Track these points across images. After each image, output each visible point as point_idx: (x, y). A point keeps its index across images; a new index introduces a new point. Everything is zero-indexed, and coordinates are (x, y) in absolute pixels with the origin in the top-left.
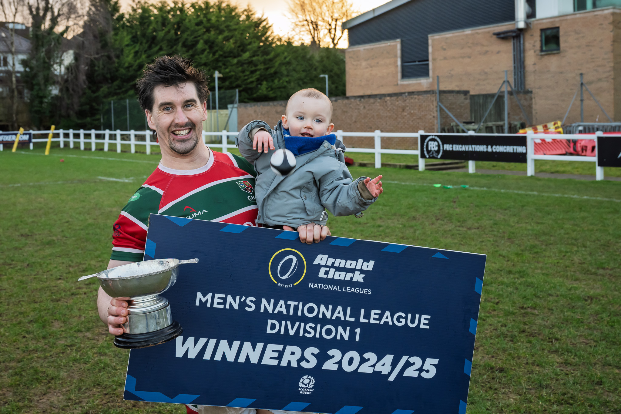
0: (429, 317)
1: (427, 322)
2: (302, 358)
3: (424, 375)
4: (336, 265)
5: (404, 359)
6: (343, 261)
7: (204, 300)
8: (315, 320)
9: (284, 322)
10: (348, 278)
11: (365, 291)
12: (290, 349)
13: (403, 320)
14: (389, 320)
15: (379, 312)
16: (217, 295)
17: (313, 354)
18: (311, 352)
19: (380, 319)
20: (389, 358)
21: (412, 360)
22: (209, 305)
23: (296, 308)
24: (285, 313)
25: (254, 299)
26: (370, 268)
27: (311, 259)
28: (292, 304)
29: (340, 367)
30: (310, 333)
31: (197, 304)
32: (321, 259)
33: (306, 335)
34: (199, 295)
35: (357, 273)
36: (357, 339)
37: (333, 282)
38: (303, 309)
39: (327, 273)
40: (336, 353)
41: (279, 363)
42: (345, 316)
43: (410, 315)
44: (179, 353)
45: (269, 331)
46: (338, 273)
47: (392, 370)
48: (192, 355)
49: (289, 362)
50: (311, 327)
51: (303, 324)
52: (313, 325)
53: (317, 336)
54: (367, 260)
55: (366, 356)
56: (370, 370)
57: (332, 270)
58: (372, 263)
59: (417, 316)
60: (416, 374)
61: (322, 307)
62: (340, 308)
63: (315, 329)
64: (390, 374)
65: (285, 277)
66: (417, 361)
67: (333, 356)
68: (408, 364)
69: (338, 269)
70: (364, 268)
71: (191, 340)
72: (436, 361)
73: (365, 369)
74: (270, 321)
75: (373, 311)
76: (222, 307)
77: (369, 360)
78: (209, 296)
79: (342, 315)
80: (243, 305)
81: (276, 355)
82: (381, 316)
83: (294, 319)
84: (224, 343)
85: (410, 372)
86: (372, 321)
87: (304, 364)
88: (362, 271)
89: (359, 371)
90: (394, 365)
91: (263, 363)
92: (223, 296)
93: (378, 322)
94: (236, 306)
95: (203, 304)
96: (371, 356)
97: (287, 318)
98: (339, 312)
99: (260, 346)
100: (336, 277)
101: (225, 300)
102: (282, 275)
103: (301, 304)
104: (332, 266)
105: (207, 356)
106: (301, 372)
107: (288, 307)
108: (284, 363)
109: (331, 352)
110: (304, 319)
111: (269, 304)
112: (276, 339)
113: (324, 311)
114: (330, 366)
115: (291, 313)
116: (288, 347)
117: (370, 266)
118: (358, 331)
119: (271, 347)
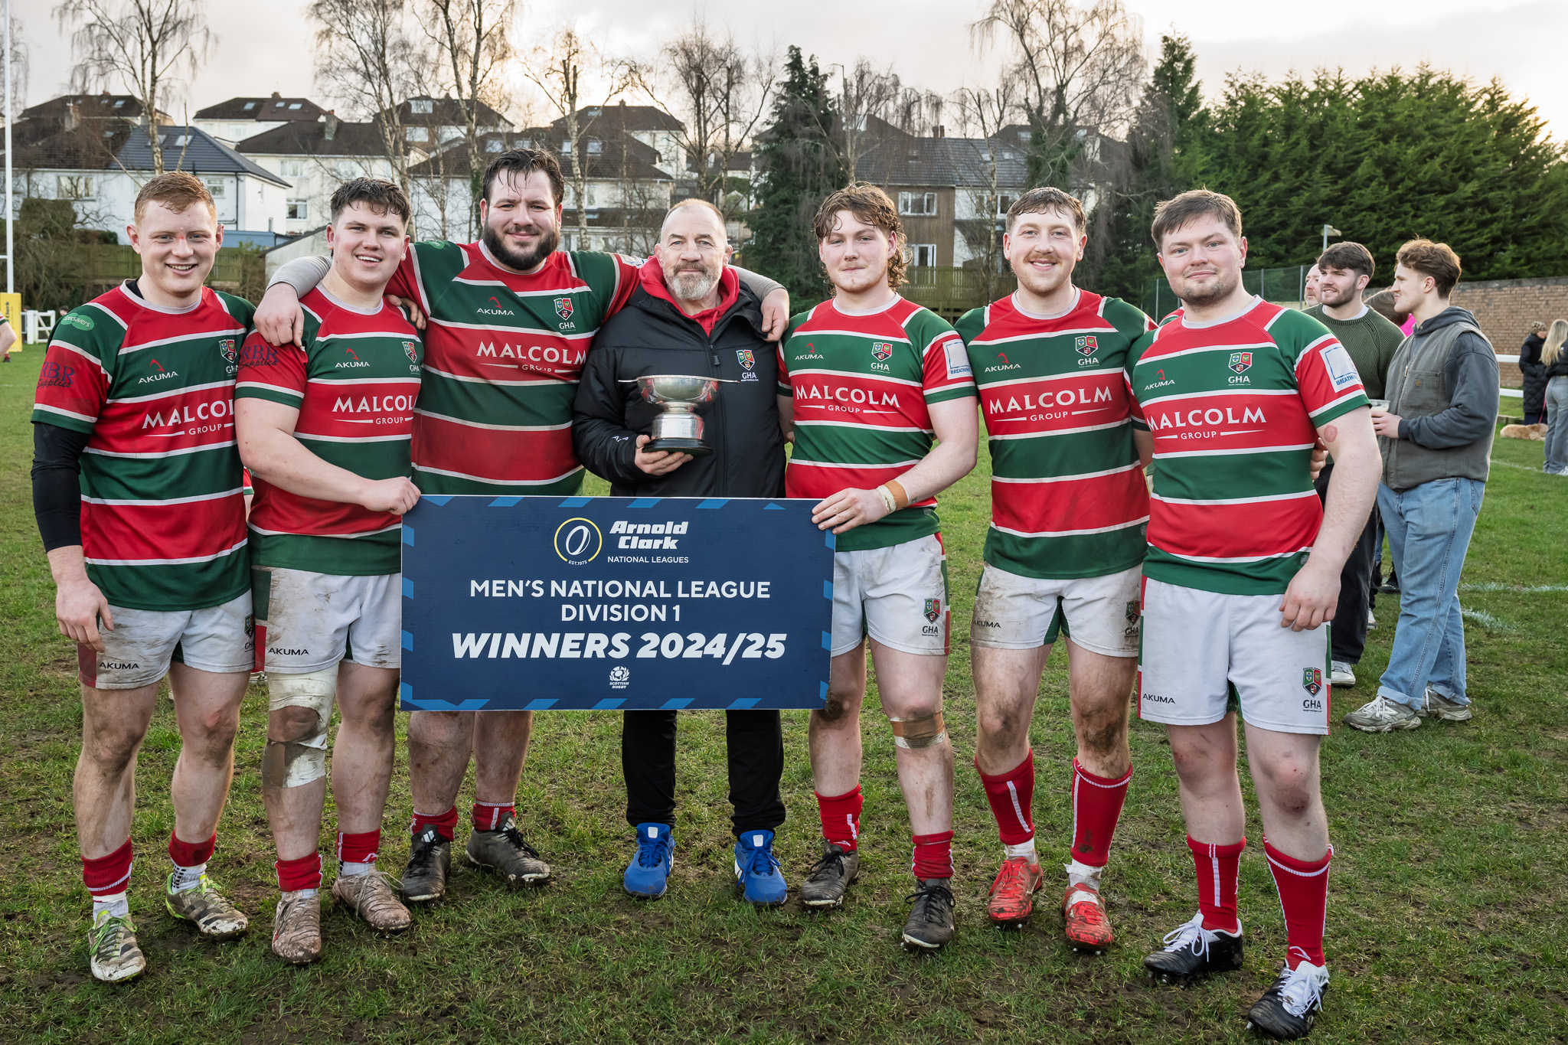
0: (768, 583)
1: (766, 590)
2: (610, 647)
3: (769, 654)
4: (639, 531)
5: (741, 637)
6: (648, 527)
7: (480, 589)
8: (622, 600)
9: (581, 607)
10: (656, 546)
11: (680, 560)
12: (593, 637)
13: (735, 591)
14: (716, 592)
15: (702, 583)
16: (495, 582)
17: (623, 641)
18: (620, 638)
19: (704, 592)
20: (721, 638)
21: (751, 637)
22: (487, 594)
23: (595, 588)
24: (582, 595)
25: (541, 582)
26: (684, 531)
27: (606, 528)
28: (590, 583)
29: (659, 653)
30: (616, 616)
31: (473, 594)
32: (619, 527)
33: (612, 618)
34: (474, 584)
35: (668, 539)
36: (677, 619)
37: (638, 552)
38: (604, 589)
39: (628, 542)
40: (652, 638)
41: (582, 654)
42: (658, 592)
43: (742, 584)
44: (459, 653)
45: (564, 618)
46: (642, 542)
47: (727, 652)
48: (475, 654)
49: (594, 653)
50: (616, 609)
51: (606, 607)
52: (619, 607)
53: (626, 619)
54: (678, 522)
55: (691, 637)
56: (699, 655)
57: (635, 539)
58: (685, 525)
59: (752, 584)
60: (758, 655)
61: (628, 584)
62: (650, 584)
63: (622, 611)
64: (724, 656)
65: (577, 552)
66: (758, 638)
67: (649, 642)
68: (746, 644)
69: (643, 536)
70: (676, 531)
71: (471, 637)
72: (783, 637)
73: (692, 653)
74: (564, 607)
75: (694, 583)
76: (503, 595)
77: (695, 642)
78: (486, 583)
79: (654, 592)
80: (528, 590)
81: (577, 646)
82: (705, 589)
83: (594, 601)
84: (511, 638)
85: (751, 653)
86: (694, 595)
87: (613, 654)
88: (673, 536)
89: (685, 656)
90: (728, 645)
91: (562, 656)
92: (503, 582)
93: (701, 596)
94: (520, 593)
95: (480, 594)
96: (698, 638)
97: (585, 600)
98: (650, 588)
99: (555, 637)
100: (641, 546)
101: (506, 586)
102: (573, 549)
103: (600, 583)
104: (635, 533)
105: (493, 654)
106: (610, 663)
107: (584, 588)
108: (588, 654)
109: (645, 637)
110: (607, 601)
111: (561, 586)
112: (574, 627)
113: (631, 588)
114: (645, 653)
115: (590, 595)
116: (591, 635)
117: (683, 528)
118: (677, 608)
119: (569, 637)
